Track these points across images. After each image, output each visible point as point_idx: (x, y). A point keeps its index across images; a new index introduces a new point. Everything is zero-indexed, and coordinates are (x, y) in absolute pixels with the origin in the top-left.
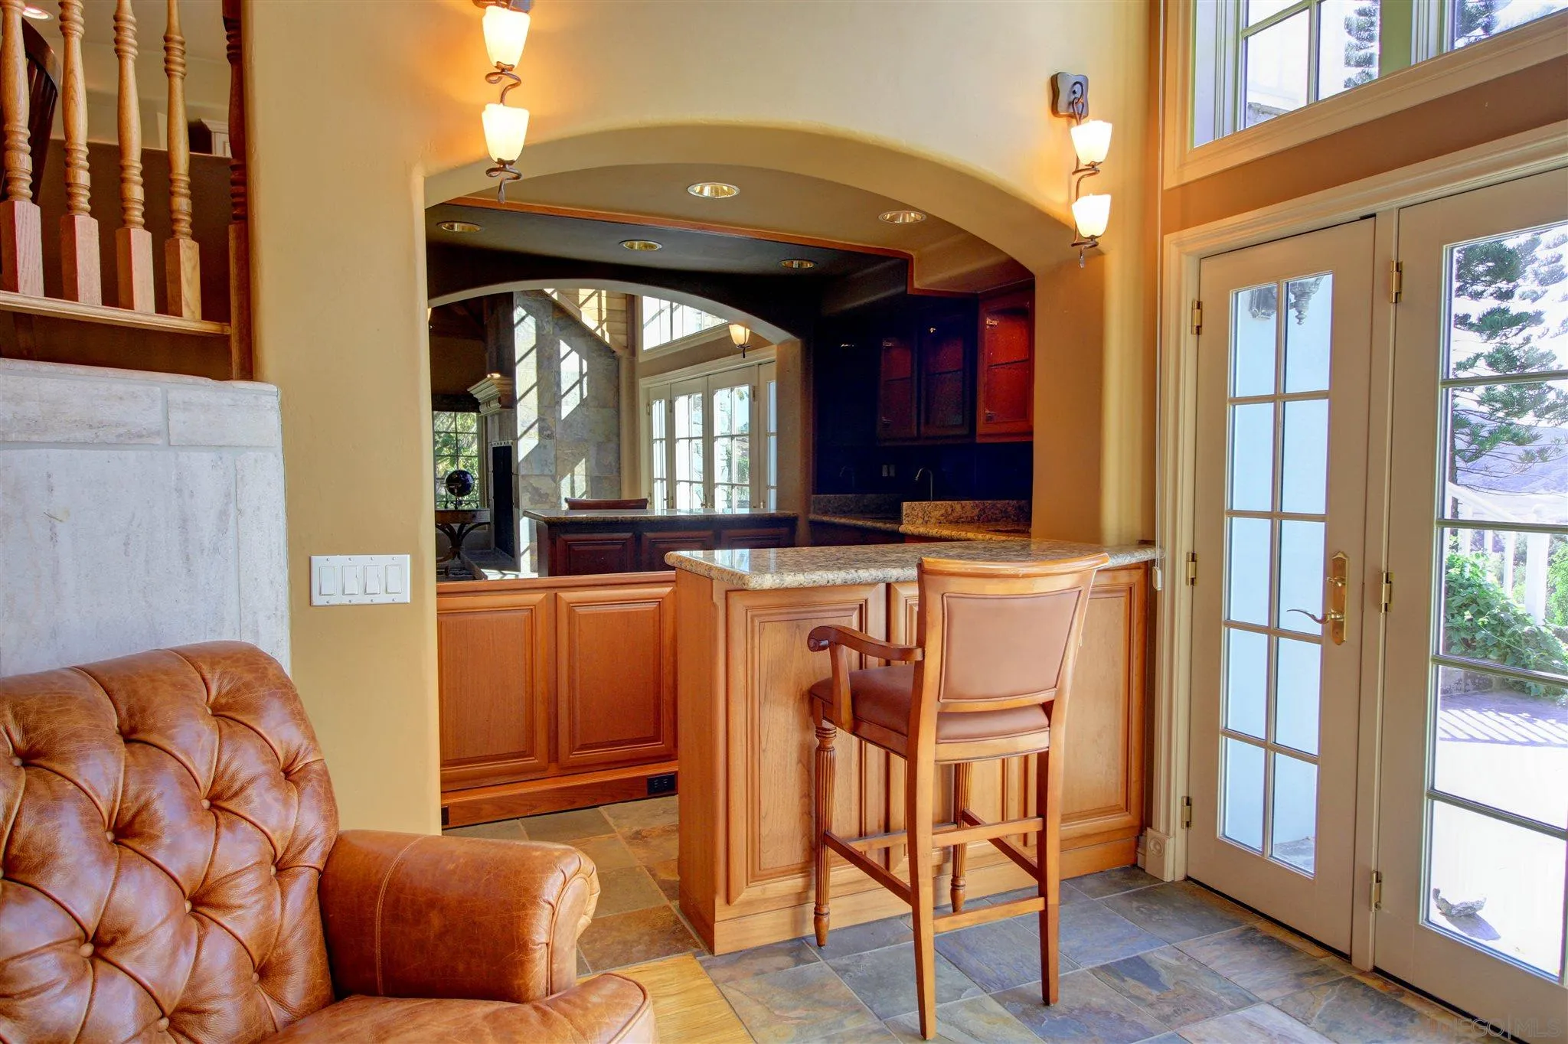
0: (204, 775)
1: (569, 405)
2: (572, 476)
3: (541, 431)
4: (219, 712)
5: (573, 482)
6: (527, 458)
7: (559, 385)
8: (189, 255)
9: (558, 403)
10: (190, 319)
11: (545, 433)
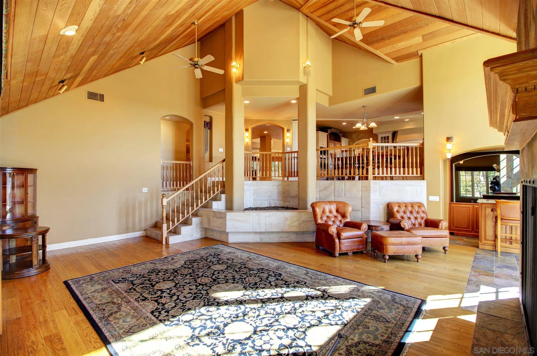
0: (417, 210)
1: (516, 170)
2: (517, 187)
3: (507, 177)
4: (418, 207)
5: (517, 189)
6: (503, 183)
7: (513, 166)
8: (419, 169)
9: (512, 169)
10: (419, 175)
11: (509, 177)
